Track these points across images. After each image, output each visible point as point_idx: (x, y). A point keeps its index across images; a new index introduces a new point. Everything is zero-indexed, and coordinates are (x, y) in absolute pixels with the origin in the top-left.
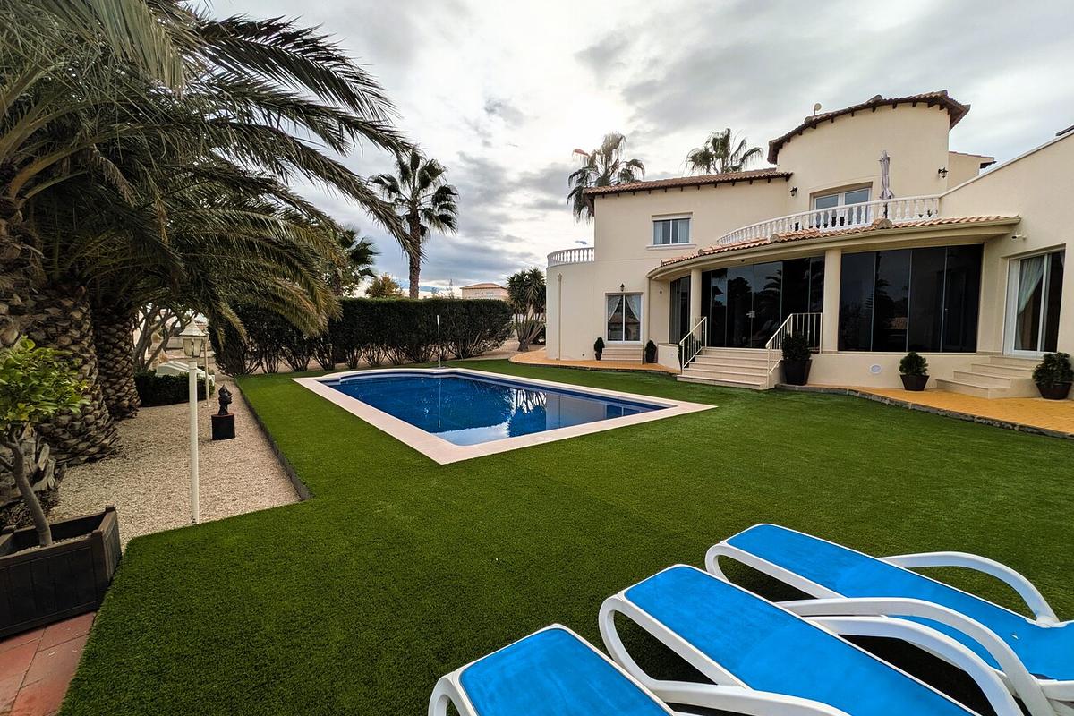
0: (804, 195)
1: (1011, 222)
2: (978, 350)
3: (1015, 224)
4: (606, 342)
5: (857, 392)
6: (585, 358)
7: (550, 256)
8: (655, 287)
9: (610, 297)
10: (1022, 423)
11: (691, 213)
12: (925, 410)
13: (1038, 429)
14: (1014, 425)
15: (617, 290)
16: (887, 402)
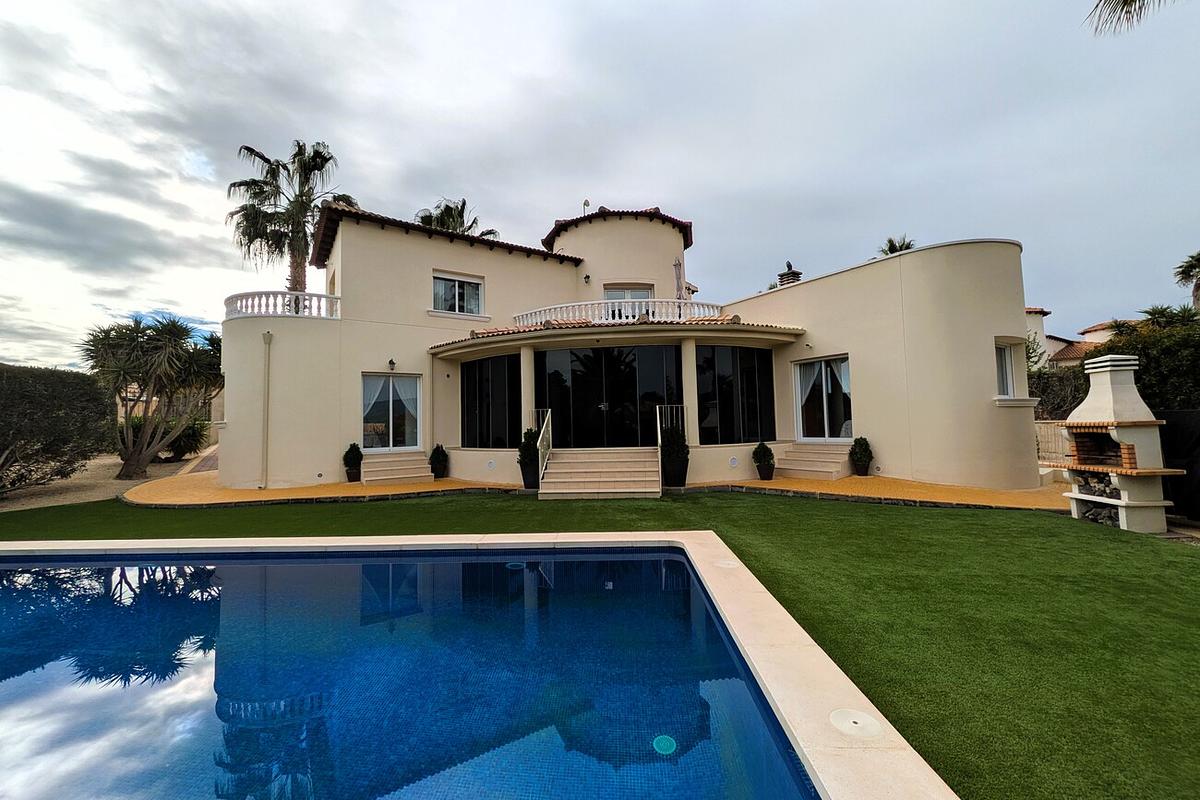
0: (597, 284)
1: (797, 332)
2: (777, 439)
3: (802, 335)
4: (363, 451)
5: (742, 487)
6: (321, 481)
7: (231, 301)
8: (441, 367)
9: (366, 376)
10: (922, 500)
11: (483, 277)
12: (834, 498)
13: (935, 503)
14: (915, 502)
15: (384, 368)
16: (791, 494)
